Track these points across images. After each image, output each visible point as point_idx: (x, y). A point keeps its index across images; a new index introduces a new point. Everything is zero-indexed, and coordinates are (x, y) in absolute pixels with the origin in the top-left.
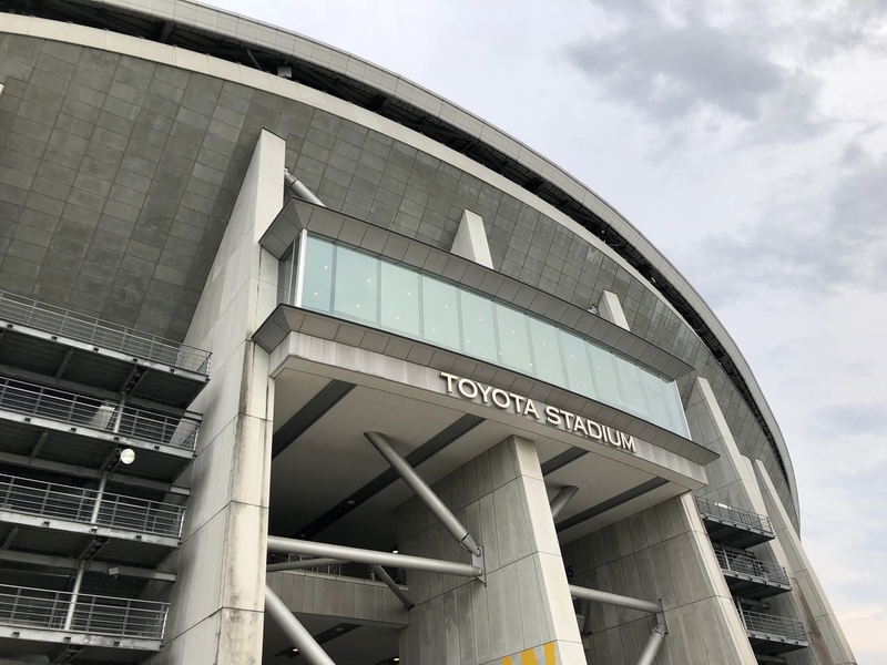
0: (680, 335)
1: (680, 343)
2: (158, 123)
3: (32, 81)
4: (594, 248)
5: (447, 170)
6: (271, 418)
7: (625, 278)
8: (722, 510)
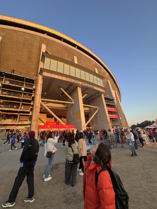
0: (106, 74)
1: (106, 75)
2: (26, 43)
3: (6, 36)
4: (93, 62)
5: (71, 49)
6: (42, 84)
7: (98, 66)
8: (108, 96)
